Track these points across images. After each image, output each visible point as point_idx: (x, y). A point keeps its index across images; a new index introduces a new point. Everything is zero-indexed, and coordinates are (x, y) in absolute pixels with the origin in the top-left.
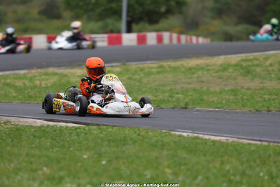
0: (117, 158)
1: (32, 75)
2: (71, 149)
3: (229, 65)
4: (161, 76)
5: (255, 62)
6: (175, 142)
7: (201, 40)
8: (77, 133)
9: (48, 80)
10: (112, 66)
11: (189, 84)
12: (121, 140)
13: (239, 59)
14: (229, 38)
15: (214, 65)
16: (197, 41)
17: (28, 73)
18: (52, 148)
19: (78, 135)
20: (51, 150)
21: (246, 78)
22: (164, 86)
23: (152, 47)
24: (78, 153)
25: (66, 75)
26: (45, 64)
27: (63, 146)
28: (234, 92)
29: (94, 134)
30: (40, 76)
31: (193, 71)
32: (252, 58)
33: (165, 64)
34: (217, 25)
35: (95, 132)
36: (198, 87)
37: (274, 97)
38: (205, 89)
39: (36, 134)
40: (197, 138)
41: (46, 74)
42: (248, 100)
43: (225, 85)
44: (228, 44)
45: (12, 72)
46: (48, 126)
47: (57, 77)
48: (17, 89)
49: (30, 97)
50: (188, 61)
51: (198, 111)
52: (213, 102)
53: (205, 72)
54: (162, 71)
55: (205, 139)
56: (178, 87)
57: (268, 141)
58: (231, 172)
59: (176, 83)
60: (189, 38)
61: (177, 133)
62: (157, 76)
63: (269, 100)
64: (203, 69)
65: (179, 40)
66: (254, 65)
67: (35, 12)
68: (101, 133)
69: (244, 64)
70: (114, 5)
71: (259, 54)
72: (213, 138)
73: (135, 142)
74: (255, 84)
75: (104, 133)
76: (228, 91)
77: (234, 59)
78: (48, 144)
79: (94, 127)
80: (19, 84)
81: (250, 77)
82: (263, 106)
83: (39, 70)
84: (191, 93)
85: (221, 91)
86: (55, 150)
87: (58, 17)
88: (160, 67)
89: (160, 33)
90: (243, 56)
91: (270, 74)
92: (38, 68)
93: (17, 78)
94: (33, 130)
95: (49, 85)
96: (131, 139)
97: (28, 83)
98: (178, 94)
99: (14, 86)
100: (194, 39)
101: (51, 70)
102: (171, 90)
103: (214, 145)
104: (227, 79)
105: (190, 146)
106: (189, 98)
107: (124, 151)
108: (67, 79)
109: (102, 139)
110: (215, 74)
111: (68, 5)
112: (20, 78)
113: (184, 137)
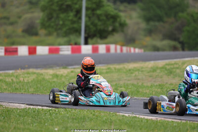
1: (17, 74)
2: (46, 124)
3: (157, 68)
4: (109, 75)
5: (175, 66)
6: (119, 120)
7: (137, 50)
9: (29, 77)
10: (74, 68)
11: (129, 80)
12: (81, 118)
13: (164, 63)
14: (156, 49)
15: (147, 67)
16: (135, 51)
17: (15, 73)
18: (32, 124)
19: (51, 114)
20: (31, 125)
21: (169, 77)
23: (102, 55)
24: (51, 127)
25: (42, 74)
26: (27, 66)
28: (161, 86)
30: (23, 74)
31: (132, 71)
32: (173, 62)
33: (112, 66)
34: (148, 40)
35: (63, 113)
36: (135, 83)
38: (140, 84)
39: (21, 114)
40: (136, 117)
41: (28, 73)
43: (155, 81)
44: (156, 53)
46: (29, 109)
47: (35, 75)
48: (7, 84)
49: (16, 89)
50: (128, 64)
52: (146, 93)
53: (140, 73)
54: (109, 71)
55: (141, 118)
56: (122, 83)
57: (185, 120)
59: (120, 80)
60: (128, 49)
61: (121, 114)
64: (139, 70)
65: (122, 50)
66: (174, 68)
67: (19, 31)
68: (67, 113)
69: (168, 67)
70: (75, 26)
71: (179, 60)
72: (146, 117)
73: (91, 120)
74: (175, 81)
75: (69, 113)
76: (157, 85)
77: (161, 63)
78: (30, 120)
79: (62, 110)
80: (8, 80)
81: (172, 75)
83: (23, 71)
84: (130, 87)
85: (152, 85)
86: (35, 124)
87: (36, 34)
88: (109, 69)
89: (108, 45)
90: (167, 61)
92: (21, 69)
93: (7, 76)
94: (18, 111)
95: (30, 81)
96: (88, 118)
97: (15, 80)
98: (121, 87)
99: (5, 81)
100: (132, 50)
101: (31, 70)
102: (116, 84)
103: (147, 122)
104: (156, 78)
105: (130, 122)
106: (129, 90)
107: (83, 126)
108: (43, 77)
109: (68, 118)
110: (147, 74)
111: (43, 26)
112: (9, 76)
113: (125, 116)
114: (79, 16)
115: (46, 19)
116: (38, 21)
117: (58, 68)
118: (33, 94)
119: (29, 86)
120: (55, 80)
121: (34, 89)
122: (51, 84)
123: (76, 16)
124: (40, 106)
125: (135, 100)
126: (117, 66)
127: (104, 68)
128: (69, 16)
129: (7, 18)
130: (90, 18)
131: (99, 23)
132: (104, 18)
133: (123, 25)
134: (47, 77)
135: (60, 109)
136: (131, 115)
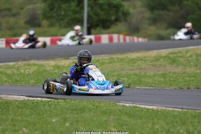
0: (77, 121)
1: (18, 65)
2: (45, 116)
3: (161, 57)
4: (111, 65)
5: (179, 55)
6: (119, 110)
7: (140, 40)
8: (49, 105)
9: (30, 69)
10: (76, 59)
11: (132, 70)
12: (80, 109)
13: (168, 52)
14: (161, 38)
15: (150, 57)
16: (138, 40)
17: (15, 65)
18: (31, 116)
19: (50, 106)
20: (30, 117)
21: (172, 65)
22: (114, 72)
23: (105, 45)
24: (49, 119)
25: (43, 66)
26: (28, 57)
27: (39, 114)
28: (164, 75)
29: (61, 105)
30: (24, 66)
31: (135, 61)
32: (177, 51)
33: (114, 56)
34: (153, 30)
35: (62, 104)
36: (138, 72)
37: (193, 78)
38: (143, 74)
39: (19, 106)
40: (136, 107)
41: (29, 65)
42: (174, 81)
43: (158, 71)
44: (161, 42)
45: (4, 64)
46: (28, 100)
47: (36, 67)
48: (8, 76)
49: (17, 81)
50: (131, 54)
51: (138, 89)
52: (149, 82)
53: (143, 62)
54: (112, 61)
55: (142, 108)
56: (124, 73)
57: (186, 109)
58: (160, 130)
59: (122, 70)
60: (132, 38)
61: (122, 104)
62: (109, 65)
63: (189, 81)
64: (141, 60)
65: (125, 40)
66: (178, 57)
67: (22, 22)
68: (67, 104)
69: (171, 56)
70: (78, 16)
71: (182, 48)
72: (147, 107)
74: (179, 70)
76: (160, 74)
77: (164, 52)
78: (28, 112)
79: (61, 100)
80: (9, 72)
81: (175, 64)
82: (185, 85)
83: (24, 62)
84: (133, 77)
85: (154, 75)
86: (33, 116)
87: (39, 25)
88: (111, 59)
89: (111, 35)
90: (171, 50)
91: (190, 63)
92: (23, 60)
93: (8, 68)
94: (17, 103)
95: (31, 72)
96: (88, 108)
97: (15, 71)
98: (123, 77)
99: (6, 74)
100: (136, 39)
101: (32, 62)
102: (118, 74)
103: (148, 111)
104: (159, 67)
105: (130, 112)
106: (131, 80)
107: (83, 117)
108: (44, 68)
109: (67, 109)
110: (150, 63)
111: (45, 16)
112: (10, 68)
113: (126, 106)
114: (81, 6)
115: (48, 10)
116: (39, 12)
117: (60, 59)
118: (33, 86)
119: (30, 77)
120: (56, 71)
121: (35, 80)
122: (52, 75)
123: (78, 5)
124: (39, 97)
125: (138, 90)
126: (120, 56)
127: (107, 58)
128: (71, 7)
129: (9, 10)
130: (92, 8)
131: (102, 13)
132: (107, 7)
133: (126, 14)
134: (48, 69)
135: (59, 100)
136: (131, 105)
